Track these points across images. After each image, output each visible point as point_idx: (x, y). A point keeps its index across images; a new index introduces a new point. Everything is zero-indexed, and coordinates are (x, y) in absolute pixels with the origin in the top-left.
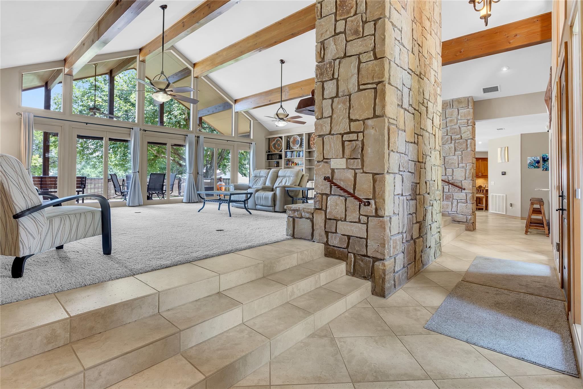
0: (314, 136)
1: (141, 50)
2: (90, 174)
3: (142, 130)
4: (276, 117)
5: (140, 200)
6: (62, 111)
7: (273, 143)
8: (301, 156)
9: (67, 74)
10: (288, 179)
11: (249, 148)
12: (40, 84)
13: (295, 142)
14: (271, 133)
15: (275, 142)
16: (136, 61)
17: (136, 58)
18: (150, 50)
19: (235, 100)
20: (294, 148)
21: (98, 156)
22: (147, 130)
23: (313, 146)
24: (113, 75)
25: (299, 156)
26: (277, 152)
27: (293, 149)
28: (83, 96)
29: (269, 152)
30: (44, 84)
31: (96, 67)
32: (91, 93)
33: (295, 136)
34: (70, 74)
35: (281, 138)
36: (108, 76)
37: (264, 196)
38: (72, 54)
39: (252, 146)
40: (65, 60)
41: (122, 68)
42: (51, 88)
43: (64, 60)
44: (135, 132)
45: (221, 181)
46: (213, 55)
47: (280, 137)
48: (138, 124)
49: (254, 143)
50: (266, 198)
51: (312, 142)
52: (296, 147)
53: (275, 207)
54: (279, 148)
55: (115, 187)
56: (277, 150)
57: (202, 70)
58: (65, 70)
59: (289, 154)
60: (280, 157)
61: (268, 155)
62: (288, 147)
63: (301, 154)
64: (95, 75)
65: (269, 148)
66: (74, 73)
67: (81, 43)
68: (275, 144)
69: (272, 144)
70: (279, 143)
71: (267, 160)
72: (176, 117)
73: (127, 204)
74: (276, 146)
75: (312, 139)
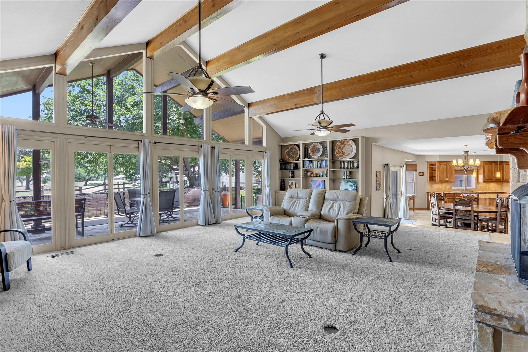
0: (339, 144)
1: (148, 43)
2: (81, 173)
3: (152, 142)
4: (318, 125)
5: (152, 229)
6: (54, 122)
7: (287, 150)
8: (324, 166)
9: (59, 73)
10: (342, 204)
11: (263, 157)
12: (26, 88)
13: (316, 150)
14: (284, 139)
15: (289, 149)
16: (142, 58)
17: (141, 53)
18: (161, 43)
19: (249, 104)
20: (315, 157)
21: (90, 161)
22: (157, 142)
23: (338, 155)
24: (111, 77)
25: (321, 167)
26: (291, 161)
27: (313, 158)
28: (74, 100)
29: (283, 161)
30: (31, 87)
31: (93, 66)
32: (83, 96)
33: (316, 144)
34: (62, 73)
35: (298, 146)
36: (105, 78)
37: (319, 228)
38: (65, 45)
39: (267, 155)
40: (56, 55)
41: (122, 67)
42: (40, 92)
43: (54, 54)
44: (144, 145)
45: (225, 191)
46: (232, 50)
47: (296, 145)
48: (146, 135)
49: (268, 151)
50: (323, 232)
51: (337, 151)
52: (316, 157)
53: (336, 244)
54: (294, 156)
55: (118, 207)
56: (292, 158)
57: (217, 69)
58: (56, 68)
59: (308, 163)
60: (297, 167)
61: (281, 164)
62: (306, 155)
63: (323, 163)
64: (92, 76)
65: (282, 157)
66: (68, 72)
67: (79, 26)
68: (289, 152)
69: (285, 152)
70: (294, 150)
71: (280, 169)
72: (174, 121)
73: (137, 234)
74: (291, 154)
75: (337, 147)
